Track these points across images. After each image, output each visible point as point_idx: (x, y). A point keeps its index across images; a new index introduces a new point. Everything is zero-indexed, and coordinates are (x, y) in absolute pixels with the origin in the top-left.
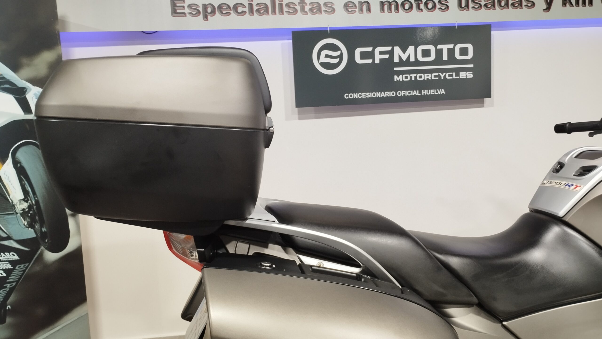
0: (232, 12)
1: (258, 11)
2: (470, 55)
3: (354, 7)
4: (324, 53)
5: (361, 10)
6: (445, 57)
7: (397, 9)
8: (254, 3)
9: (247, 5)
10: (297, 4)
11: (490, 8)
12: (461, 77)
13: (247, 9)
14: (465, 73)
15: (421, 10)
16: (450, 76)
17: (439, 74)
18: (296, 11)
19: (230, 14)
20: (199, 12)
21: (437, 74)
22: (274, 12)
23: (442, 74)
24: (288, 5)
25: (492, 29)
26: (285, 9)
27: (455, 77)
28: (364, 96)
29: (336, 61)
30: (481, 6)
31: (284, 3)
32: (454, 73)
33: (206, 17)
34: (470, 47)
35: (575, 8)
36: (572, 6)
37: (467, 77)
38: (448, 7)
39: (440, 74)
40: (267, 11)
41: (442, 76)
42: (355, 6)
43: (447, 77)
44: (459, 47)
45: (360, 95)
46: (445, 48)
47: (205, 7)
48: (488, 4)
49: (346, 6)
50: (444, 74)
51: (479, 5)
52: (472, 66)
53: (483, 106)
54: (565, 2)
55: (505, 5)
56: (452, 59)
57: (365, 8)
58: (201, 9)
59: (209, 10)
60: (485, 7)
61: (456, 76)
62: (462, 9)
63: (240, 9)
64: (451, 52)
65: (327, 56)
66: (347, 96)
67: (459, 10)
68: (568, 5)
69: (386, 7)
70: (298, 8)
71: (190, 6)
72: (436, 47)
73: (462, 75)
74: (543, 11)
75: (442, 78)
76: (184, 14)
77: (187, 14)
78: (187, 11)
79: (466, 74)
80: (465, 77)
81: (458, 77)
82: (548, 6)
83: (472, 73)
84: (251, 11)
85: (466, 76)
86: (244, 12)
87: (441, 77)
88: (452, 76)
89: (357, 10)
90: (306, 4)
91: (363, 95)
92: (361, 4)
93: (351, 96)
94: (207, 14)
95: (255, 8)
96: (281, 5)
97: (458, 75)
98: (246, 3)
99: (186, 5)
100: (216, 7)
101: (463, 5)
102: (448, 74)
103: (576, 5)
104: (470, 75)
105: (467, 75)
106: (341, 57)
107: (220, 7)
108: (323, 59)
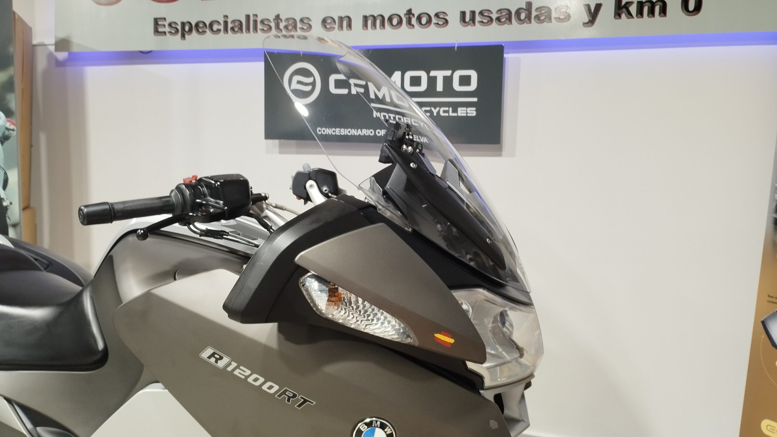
0: (207, 30)
1: (232, 29)
2: (473, 86)
3: (333, 23)
4: (296, 78)
5: (341, 27)
6: (440, 87)
7: (383, 25)
8: (229, 20)
9: (222, 23)
10: (272, 20)
11: (504, 23)
12: (459, 114)
13: (222, 27)
14: (465, 109)
15: (413, 26)
16: (444, 112)
17: (431, 109)
18: (270, 28)
19: (205, 32)
20: (177, 30)
21: (428, 109)
22: (248, 29)
23: (435, 108)
24: (262, 22)
25: (505, 51)
26: (259, 26)
27: (451, 114)
28: (338, 133)
29: (309, 88)
30: (491, 19)
31: (259, 20)
32: (451, 109)
33: (183, 36)
34: (473, 74)
35: (636, 21)
36: (630, 16)
37: (469, 115)
38: (447, 22)
39: (433, 109)
40: (241, 29)
41: (435, 112)
42: (334, 21)
43: (442, 114)
44: (458, 73)
45: (334, 131)
46: (440, 75)
47: (183, 24)
48: (501, 18)
49: (324, 21)
50: (438, 109)
51: (489, 19)
52: (475, 100)
53: (500, 155)
54: (620, 12)
55: (526, 18)
56: (449, 90)
57: (345, 23)
58: (179, 27)
59: (187, 28)
60: (497, 21)
61: (453, 112)
62: (466, 24)
63: (215, 27)
64: (448, 81)
65: (299, 82)
66: (319, 131)
67: (461, 26)
68: (623, 16)
69: (369, 23)
70: (273, 25)
71: (170, 25)
72: (428, 73)
73: (461, 112)
74: (583, 25)
75: (435, 114)
76: (165, 33)
77: (167, 33)
78: (167, 29)
79: (466, 111)
80: (465, 115)
81: (455, 114)
82: (591, 18)
83: (474, 109)
84: (226, 30)
85: (467, 113)
86: (219, 30)
87: (433, 113)
88: (447, 112)
89: (336, 26)
90: (281, 20)
91: (337, 131)
92: (341, 19)
93: (324, 131)
94: (185, 33)
95: (230, 25)
96: (255, 22)
97: (455, 111)
98: (222, 21)
99: (166, 24)
100: (193, 25)
101: (468, 19)
102: (442, 109)
103: (637, 15)
104: (472, 112)
105: (468, 111)
106: (313, 84)
107: (197, 25)
108: (295, 86)
